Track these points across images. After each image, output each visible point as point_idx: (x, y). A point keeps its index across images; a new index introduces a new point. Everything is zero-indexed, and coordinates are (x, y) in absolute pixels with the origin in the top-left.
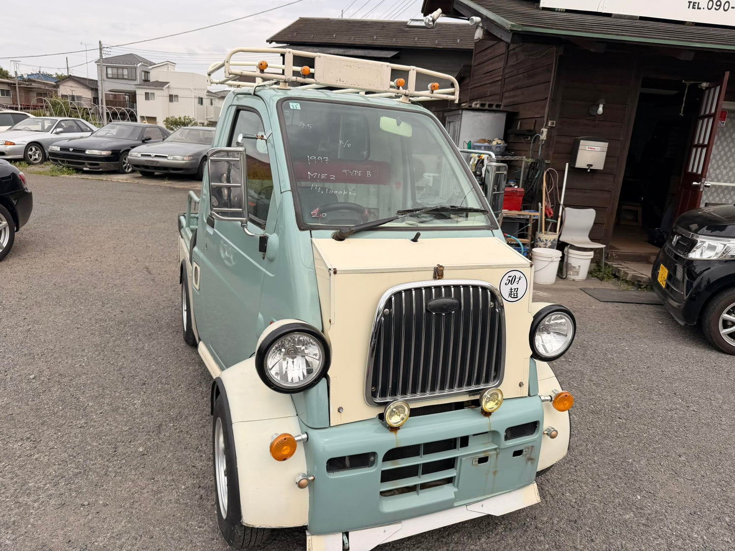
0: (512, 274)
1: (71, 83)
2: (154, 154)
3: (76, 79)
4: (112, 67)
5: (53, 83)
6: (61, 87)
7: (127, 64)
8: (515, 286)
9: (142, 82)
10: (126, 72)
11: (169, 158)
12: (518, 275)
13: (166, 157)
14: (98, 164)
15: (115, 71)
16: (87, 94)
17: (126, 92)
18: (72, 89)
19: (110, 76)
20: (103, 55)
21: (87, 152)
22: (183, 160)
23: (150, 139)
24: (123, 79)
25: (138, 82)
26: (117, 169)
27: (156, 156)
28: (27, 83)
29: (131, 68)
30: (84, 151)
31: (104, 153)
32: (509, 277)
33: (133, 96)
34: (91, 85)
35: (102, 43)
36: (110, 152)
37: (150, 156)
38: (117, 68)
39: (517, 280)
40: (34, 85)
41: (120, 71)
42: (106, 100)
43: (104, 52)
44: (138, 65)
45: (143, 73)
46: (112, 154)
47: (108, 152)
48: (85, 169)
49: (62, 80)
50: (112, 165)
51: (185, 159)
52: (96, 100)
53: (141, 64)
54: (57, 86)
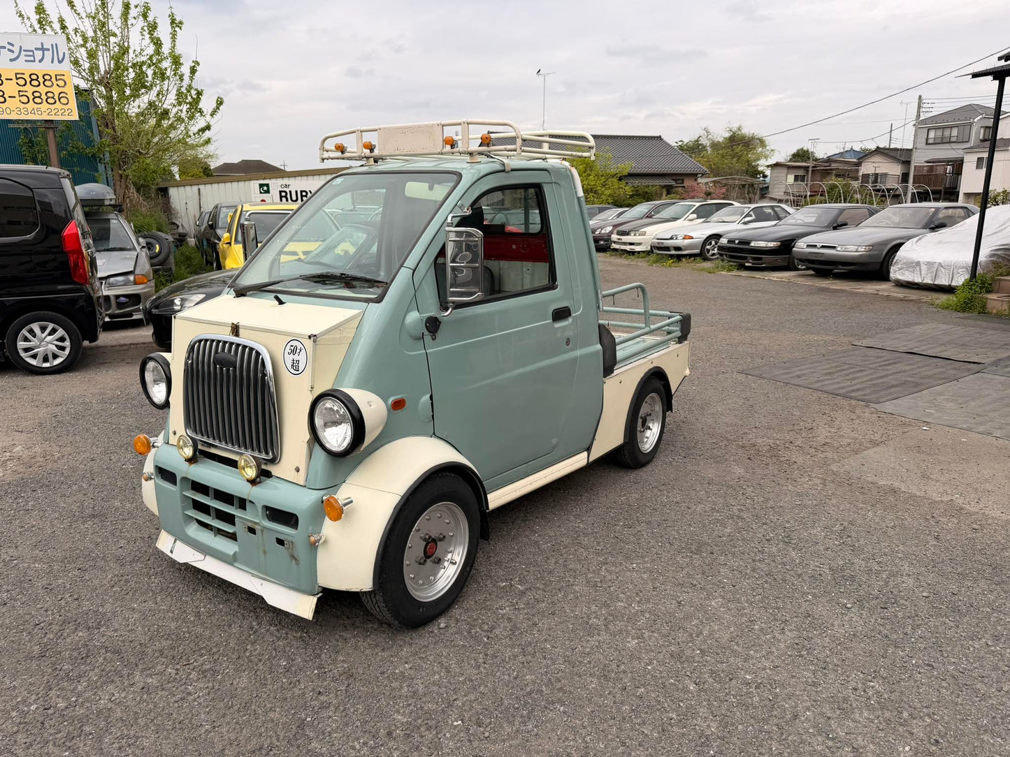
0: (294, 343)
1: (877, 159)
2: (821, 244)
3: (883, 151)
4: (936, 128)
5: (855, 160)
6: (863, 164)
7: (959, 120)
8: (296, 357)
9: (979, 143)
10: (955, 132)
11: (839, 249)
12: (299, 346)
13: (834, 247)
14: (761, 259)
15: (939, 133)
16: (895, 170)
17: (948, 162)
18: (876, 165)
19: (931, 141)
20: (921, 114)
21: (752, 244)
22: (856, 251)
23: (846, 225)
24: (950, 142)
25: (972, 143)
26: (786, 264)
27: (823, 247)
28: (826, 164)
29: (964, 125)
30: (748, 243)
31: (771, 245)
32: (292, 346)
33: (958, 165)
34: (902, 157)
35: (923, 97)
36: (779, 243)
37: (816, 246)
38: (944, 128)
39: (298, 351)
40: (834, 165)
41: (947, 133)
42: (914, 176)
43: (924, 110)
44: (976, 120)
45: (982, 130)
46: (781, 245)
47: (775, 243)
48: (747, 264)
49: (866, 155)
50: (779, 260)
51: (860, 249)
52: (905, 177)
53: (981, 116)
54: (859, 164)
